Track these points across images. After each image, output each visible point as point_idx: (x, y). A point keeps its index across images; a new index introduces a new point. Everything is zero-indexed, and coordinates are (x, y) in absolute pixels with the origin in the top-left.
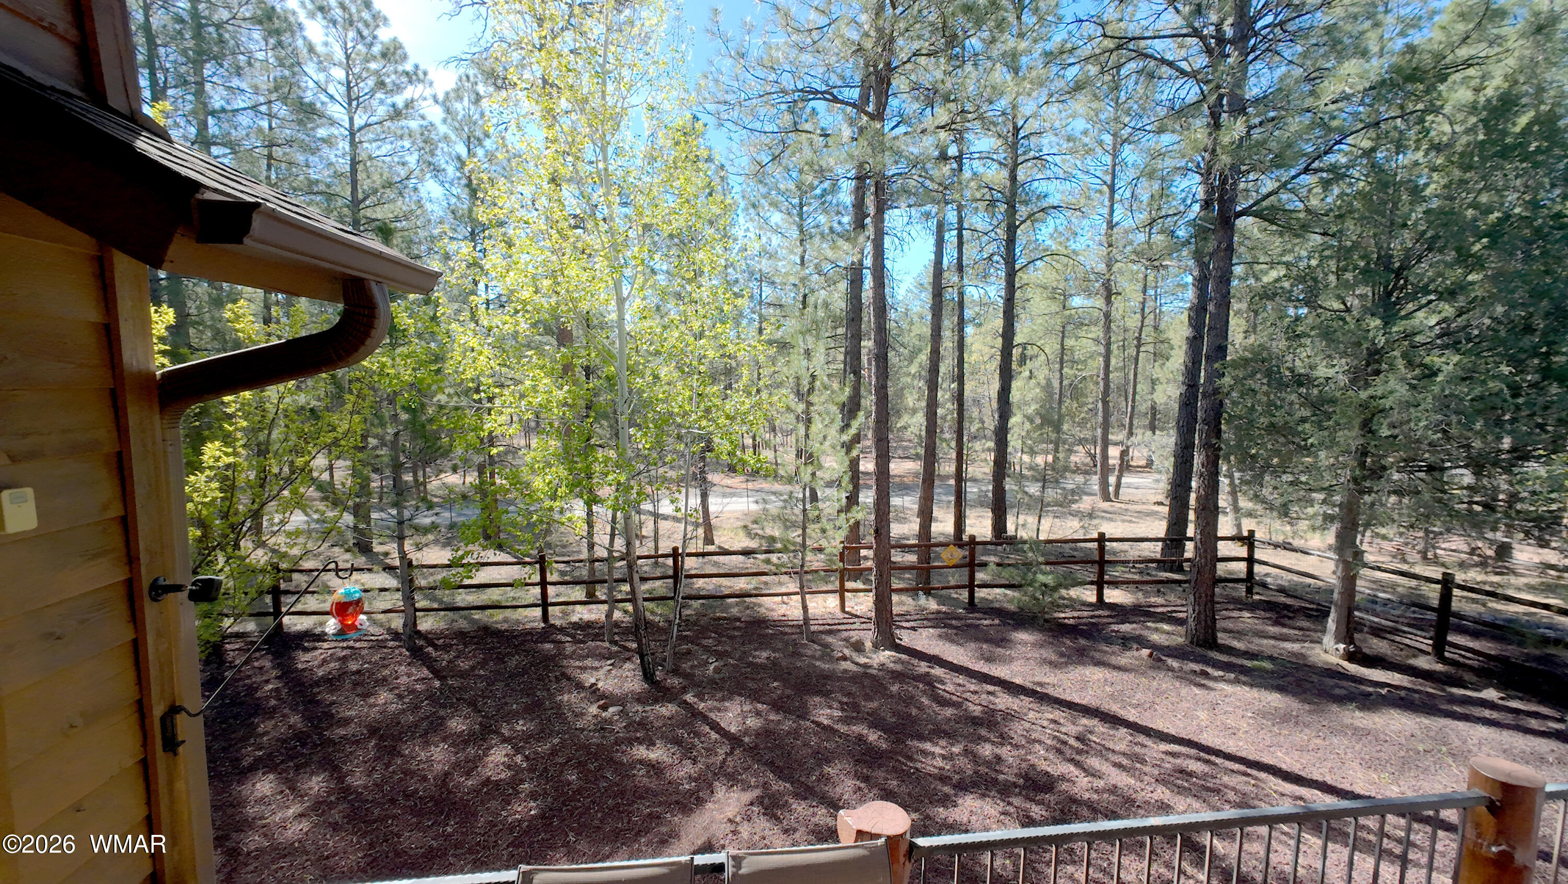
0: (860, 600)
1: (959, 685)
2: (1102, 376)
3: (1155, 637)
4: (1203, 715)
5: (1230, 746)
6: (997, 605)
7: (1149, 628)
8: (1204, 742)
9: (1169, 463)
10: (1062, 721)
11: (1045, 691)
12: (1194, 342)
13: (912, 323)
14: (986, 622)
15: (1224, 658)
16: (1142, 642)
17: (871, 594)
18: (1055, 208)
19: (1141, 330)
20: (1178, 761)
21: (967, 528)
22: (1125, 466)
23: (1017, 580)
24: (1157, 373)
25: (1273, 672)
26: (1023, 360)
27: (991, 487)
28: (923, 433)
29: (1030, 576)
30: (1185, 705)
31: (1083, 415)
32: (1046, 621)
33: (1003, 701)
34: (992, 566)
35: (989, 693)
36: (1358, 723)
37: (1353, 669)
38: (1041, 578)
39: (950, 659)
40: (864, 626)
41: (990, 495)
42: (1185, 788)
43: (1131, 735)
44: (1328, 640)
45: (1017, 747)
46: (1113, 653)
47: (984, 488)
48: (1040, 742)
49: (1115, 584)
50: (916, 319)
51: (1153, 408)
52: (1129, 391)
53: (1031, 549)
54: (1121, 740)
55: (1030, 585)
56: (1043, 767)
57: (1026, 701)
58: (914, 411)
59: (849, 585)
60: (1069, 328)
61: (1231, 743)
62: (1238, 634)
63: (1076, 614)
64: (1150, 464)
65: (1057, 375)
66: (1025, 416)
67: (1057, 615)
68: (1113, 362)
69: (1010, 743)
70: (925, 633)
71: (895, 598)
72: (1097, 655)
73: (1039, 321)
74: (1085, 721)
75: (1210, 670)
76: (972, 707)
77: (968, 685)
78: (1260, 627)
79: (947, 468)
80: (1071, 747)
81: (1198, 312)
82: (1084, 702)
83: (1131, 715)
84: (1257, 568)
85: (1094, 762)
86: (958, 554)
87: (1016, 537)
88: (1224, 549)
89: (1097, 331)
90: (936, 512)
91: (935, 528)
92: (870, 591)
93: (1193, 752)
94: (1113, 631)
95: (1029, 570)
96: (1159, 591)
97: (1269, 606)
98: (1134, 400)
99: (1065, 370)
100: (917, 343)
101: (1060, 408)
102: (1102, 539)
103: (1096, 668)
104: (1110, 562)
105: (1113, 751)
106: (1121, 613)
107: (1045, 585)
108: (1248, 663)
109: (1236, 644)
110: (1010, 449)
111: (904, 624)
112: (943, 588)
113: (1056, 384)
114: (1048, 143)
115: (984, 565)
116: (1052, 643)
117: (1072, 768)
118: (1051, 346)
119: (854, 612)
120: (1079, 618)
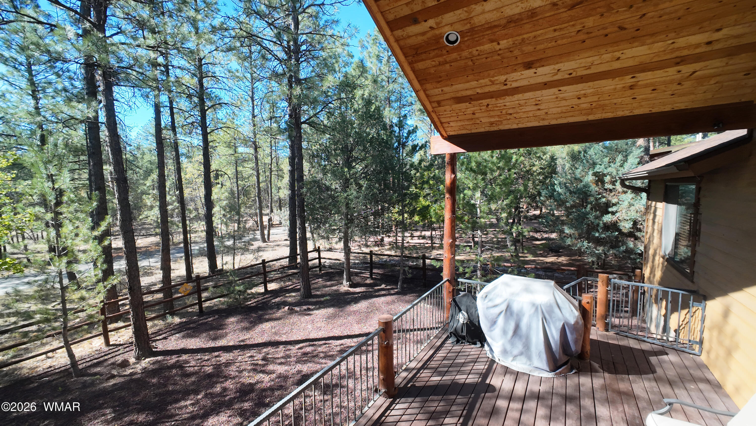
0: (121, 334)
1: (198, 359)
2: (256, 185)
3: (290, 300)
4: (310, 326)
5: (321, 334)
6: (216, 308)
7: (287, 297)
8: (311, 338)
9: (288, 223)
10: (255, 355)
11: (245, 343)
12: (292, 172)
13: (143, 154)
14: (210, 319)
15: (314, 300)
16: (285, 304)
17: (131, 327)
18: (226, 104)
19: (271, 165)
20: (303, 350)
21: (195, 270)
22: (271, 226)
23: (225, 292)
24: (279, 184)
25: (330, 299)
26: (217, 177)
27: (206, 245)
28: (159, 221)
29: (232, 289)
30: (303, 325)
31: (250, 203)
32: (242, 308)
33: (225, 357)
34: (211, 289)
35: (216, 357)
36: (355, 309)
37: (352, 290)
38: (237, 288)
39: (191, 347)
40: (127, 349)
41: (206, 249)
42: (306, 360)
43: (284, 347)
44: (345, 282)
45: (234, 378)
46: (274, 313)
47: (202, 246)
48: (245, 370)
49: (272, 281)
50: (146, 151)
51: (279, 198)
52: (268, 191)
53: (231, 275)
54: (280, 351)
55: (232, 293)
56: (248, 382)
57: (236, 352)
58: (152, 207)
59: (111, 326)
60: (239, 162)
61: (320, 333)
62: (317, 289)
63: (256, 300)
64: (281, 223)
65: (235, 184)
66: (220, 207)
67: (247, 303)
68: (261, 179)
69: (231, 378)
70: (173, 338)
71: (149, 324)
72: (267, 317)
73: (224, 158)
74: (265, 350)
75: (310, 307)
76: (207, 368)
77: (203, 357)
78: (325, 284)
79: (178, 238)
80: (260, 365)
81: (292, 160)
82: (264, 341)
83: (284, 338)
84: (322, 261)
85: (271, 367)
86: (190, 286)
87: (223, 269)
88: (311, 256)
89: (252, 165)
90: (173, 265)
91: (173, 275)
92: (130, 325)
93: (307, 344)
94: (273, 303)
95: (231, 285)
96: (289, 279)
97: (327, 274)
98: (271, 196)
99: (239, 182)
100: (149, 165)
101: (239, 201)
102: (264, 262)
103: (268, 323)
104: (268, 272)
105: (278, 358)
106: (275, 293)
107: (240, 291)
108: (322, 299)
109: (318, 293)
110: (214, 225)
111: (158, 338)
112: (182, 309)
113: (235, 189)
114: (218, 70)
115: (206, 289)
116: (246, 318)
117: (261, 375)
118: (230, 171)
119: (118, 343)
120: (257, 301)
